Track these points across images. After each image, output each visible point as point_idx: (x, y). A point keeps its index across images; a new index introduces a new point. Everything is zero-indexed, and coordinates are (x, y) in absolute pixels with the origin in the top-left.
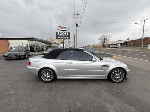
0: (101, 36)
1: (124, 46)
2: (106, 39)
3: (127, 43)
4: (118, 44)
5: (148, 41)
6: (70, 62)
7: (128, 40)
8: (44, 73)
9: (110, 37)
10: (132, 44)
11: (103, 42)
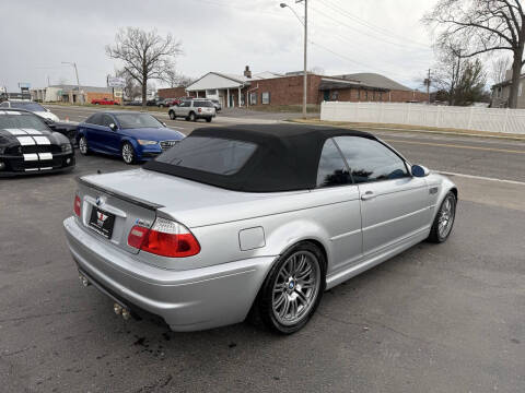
0: (125, 37)
1: (237, 104)
2: (155, 59)
3: (245, 89)
4: (212, 92)
5: (312, 88)
6: (368, 193)
7: (249, 77)
8: (281, 280)
9: (176, 51)
10: (266, 96)
11: (136, 72)
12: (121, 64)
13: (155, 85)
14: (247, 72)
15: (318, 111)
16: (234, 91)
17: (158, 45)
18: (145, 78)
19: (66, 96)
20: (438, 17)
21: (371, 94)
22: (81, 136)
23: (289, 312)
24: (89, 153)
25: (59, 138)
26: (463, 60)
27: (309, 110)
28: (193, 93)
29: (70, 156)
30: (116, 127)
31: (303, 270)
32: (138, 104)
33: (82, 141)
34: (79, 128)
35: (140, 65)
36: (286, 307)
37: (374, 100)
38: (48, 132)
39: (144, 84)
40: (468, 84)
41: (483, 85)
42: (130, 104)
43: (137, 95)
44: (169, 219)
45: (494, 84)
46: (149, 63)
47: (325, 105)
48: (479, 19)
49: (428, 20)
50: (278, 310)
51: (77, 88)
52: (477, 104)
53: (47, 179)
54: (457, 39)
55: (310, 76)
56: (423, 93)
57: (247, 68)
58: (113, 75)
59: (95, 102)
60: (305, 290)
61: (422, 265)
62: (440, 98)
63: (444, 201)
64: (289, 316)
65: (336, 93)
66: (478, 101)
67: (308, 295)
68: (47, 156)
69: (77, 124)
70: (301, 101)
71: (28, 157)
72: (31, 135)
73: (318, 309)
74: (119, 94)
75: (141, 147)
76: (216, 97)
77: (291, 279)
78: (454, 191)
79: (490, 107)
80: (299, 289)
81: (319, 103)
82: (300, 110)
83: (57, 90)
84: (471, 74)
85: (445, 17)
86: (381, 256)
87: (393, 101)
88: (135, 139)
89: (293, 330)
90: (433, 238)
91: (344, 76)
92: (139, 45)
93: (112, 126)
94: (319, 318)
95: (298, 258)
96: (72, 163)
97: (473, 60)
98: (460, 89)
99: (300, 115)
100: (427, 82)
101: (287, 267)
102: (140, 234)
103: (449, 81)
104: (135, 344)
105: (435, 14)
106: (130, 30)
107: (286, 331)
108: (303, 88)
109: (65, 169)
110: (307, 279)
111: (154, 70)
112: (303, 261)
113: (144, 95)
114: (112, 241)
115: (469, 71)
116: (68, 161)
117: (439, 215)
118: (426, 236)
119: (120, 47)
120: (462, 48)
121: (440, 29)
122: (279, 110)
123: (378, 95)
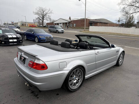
0: (38, 9)
2: (46, 15)
3: (69, 23)
4: (61, 24)
5: (87, 23)
6: (98, 52)
7: (70, 20)
8: (71, 77)
9: (51, 13)
10: (75, 25)
11: (41, 18)
12: (37, 16)
13: (46, 22)
14: (70, 18)
15: (89, 29)
16: (66, 23)
17: (46, 11)
18: (43, 20)
19: (23, 25)
20: (122, 3)
21: (103, 24)
22: (25, 35)
23: (74, 85)
24: (27, 40)
25: (19, 36)
26: (129, 15)
27: (86, 29)
28: (56, 24)
29: (21, 40)
30: (34, 33)
31: (78, 74)
32: (41, 27)
33: (25, 36)
34: (24, 33)
35: (42, 16)
36: (73, 84)
37: (104, 26)
38: (16, 34)
39: (43, 22)
40: (130, 22)
41: (134, 22)
42: (39, 27)
43: (41, 24)
44: (39, 59)
45: (137, 22)
46: (44, 16)
47: (90, 27)
48: (133, 4)
49: (119, 4)
50: (71, 85)
51: (26, 23)
52: (132, 27)
53: (15, 46)
54: (127, 9)
55: (87, 19)
56: (118, 24)
57: (70, 17)
58: (35, 19)
59: (30, 26)
60: (79, 79)
61: (114, 72)
62: (122, 25)
63: (121, 54)
64: (74, 87)
65: (94, 24)
66: (133, 26)
67: (80, 81)
68: (15, 40)
69: (24, 32)
70: (84, 26)
71: (11, 40)
72: (11, 35)
73: (83, 85)
74: (36, 24)
75: (40, 38)
76: (61, 25)
77: (75, 76)
78: (124, 52)
79: (136, 28)
80: (77, 79)
81: (89, 26)
82: (84, 28)
83: (21, 23)
84: (131, 19)
85: (124, 3)
86: (101, 70)
87: (109, 26)
88: (39, 36)
89: (75, 90)
90: (117, 65)
91: (96, 19)
92: (42, 11)
93: (33, 32)
94: (83, 87)
95: (77, 70)
96: (22, 42)
97: (131, 15)
98: (128, 23)
99: (84, 30)
100: (119, 21)
101: (73, 73)
102: (31, 63)
103: (125, 21)
104: (31, 93)
105: (121, 2)
106: (39, 7)
107: (73, 91)
108: (84, 23)
109: (20, 44)
110: (79, 76)
111: (45, 18)
112: (78, 71)
113: (43, 24)
114: (25, 65)
115: (130, 18)
116: (21, 41)
117: (119, 58)
118: (115, 64)
119: (37, 12)
120: (128, 12)
121: (122, 7)
122: (78, 29)
123: (105, 24)
